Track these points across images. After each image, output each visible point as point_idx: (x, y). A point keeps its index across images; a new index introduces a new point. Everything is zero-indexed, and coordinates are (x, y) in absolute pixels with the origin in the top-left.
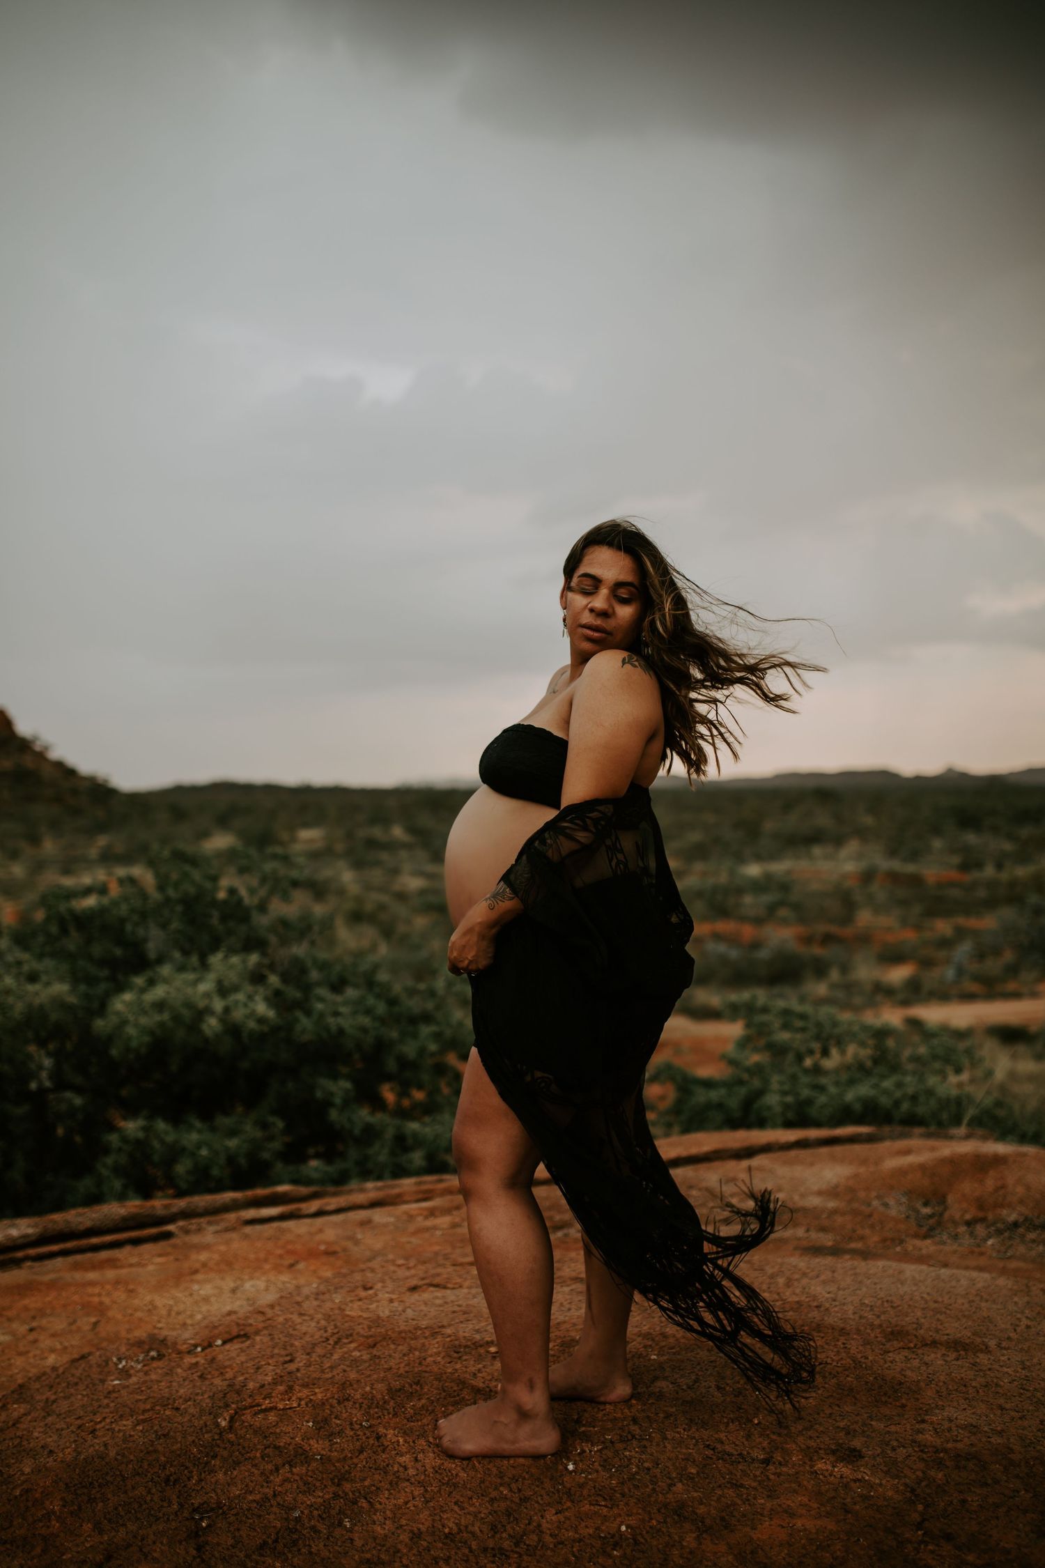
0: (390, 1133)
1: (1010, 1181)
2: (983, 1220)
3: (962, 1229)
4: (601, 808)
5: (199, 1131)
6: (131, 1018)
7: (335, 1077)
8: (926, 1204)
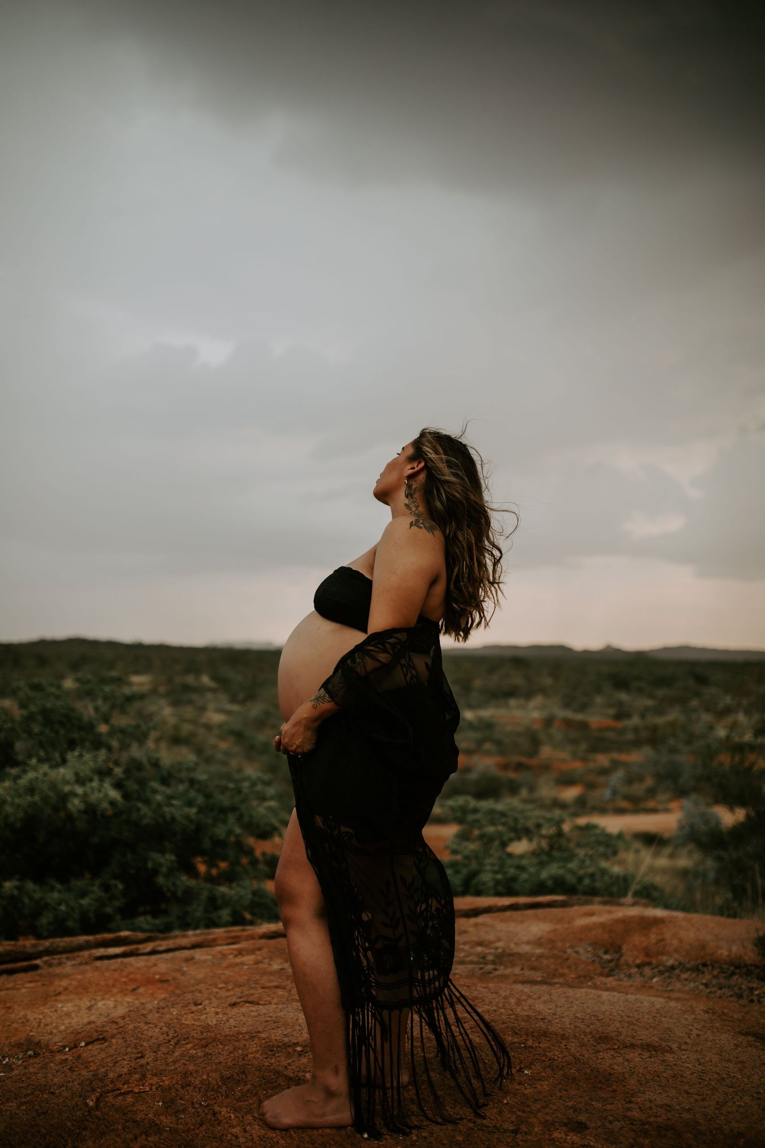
0: (204, 895)
1: (668, 936)
2: (649, 964)
3: (634, 970)
4: (398, 635)
5: (59, 892)
6: (9, 799)
7: (163, 852)
8: (606, 952)
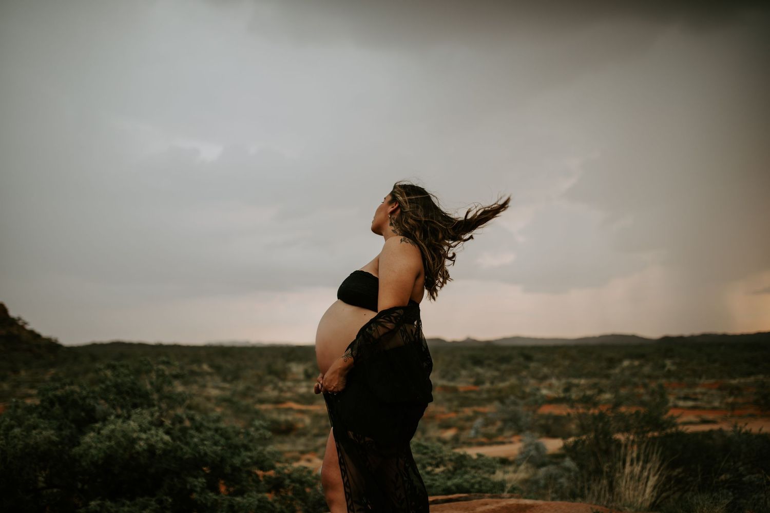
4: (398, 311)
5: (129, 506)
6: (94, 445)
7: (196, 477)
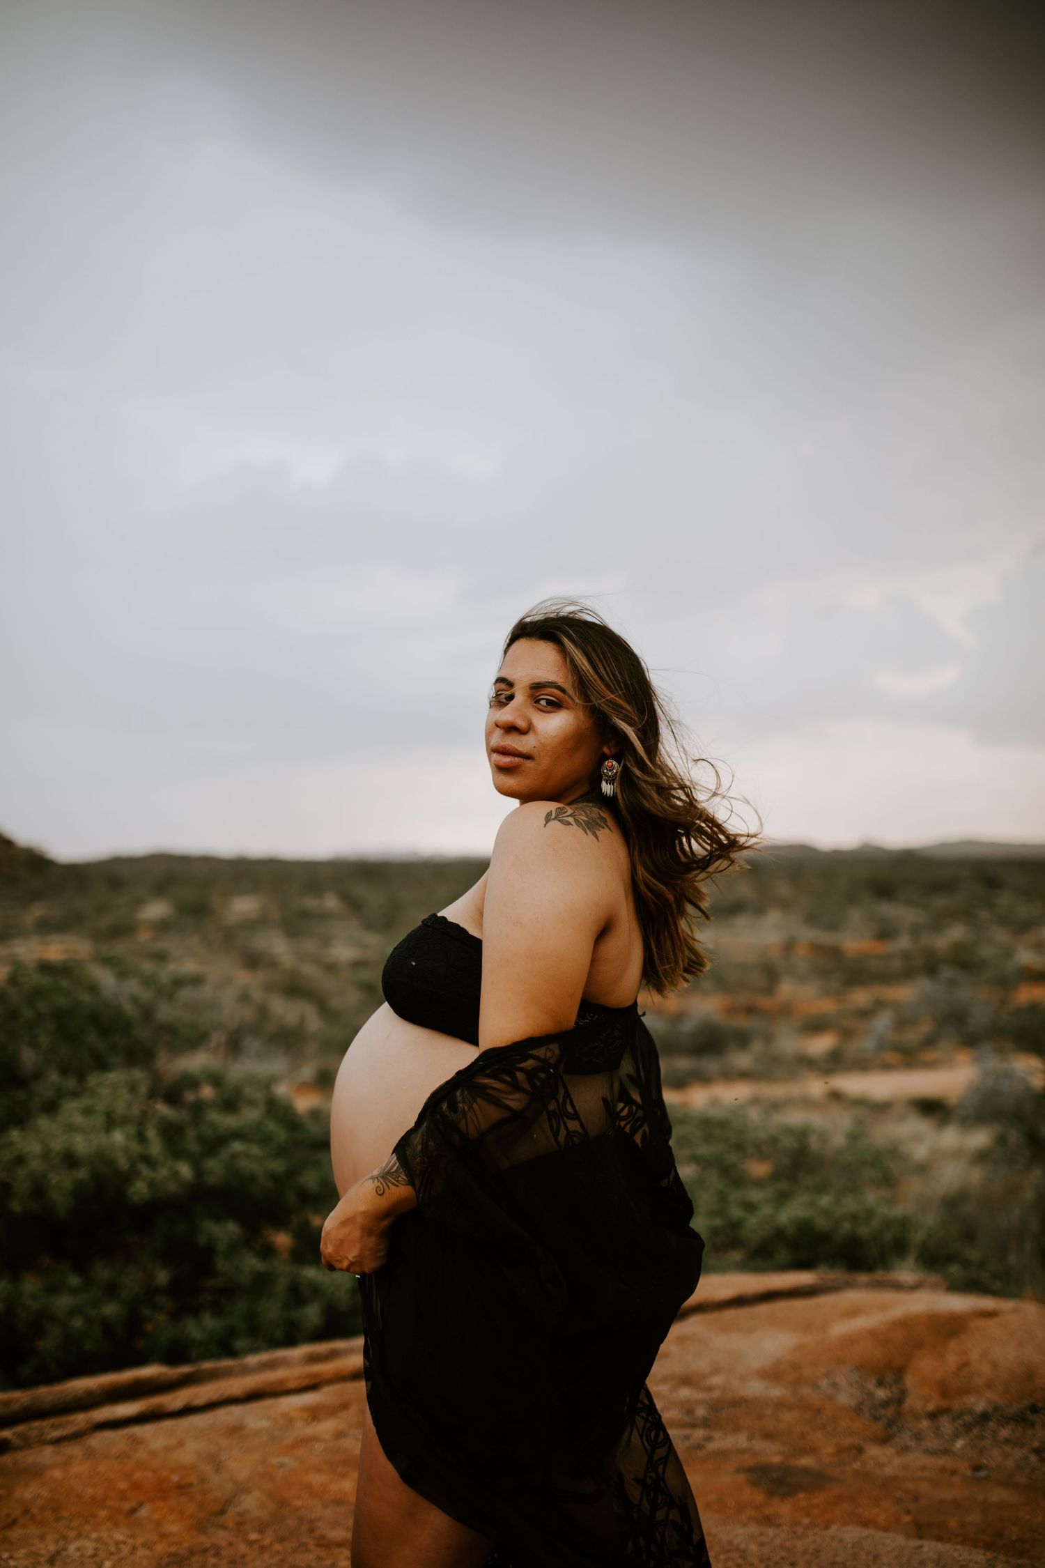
2: (946, 1411)
